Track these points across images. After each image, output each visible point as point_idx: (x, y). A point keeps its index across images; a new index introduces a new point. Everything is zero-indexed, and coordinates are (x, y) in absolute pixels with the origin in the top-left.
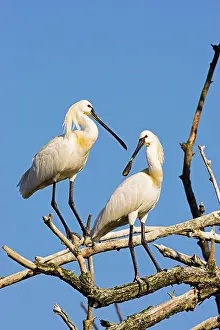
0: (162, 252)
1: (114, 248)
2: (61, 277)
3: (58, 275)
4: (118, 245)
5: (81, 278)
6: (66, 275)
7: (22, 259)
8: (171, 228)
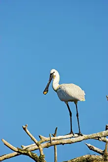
0: (89, 147)
1: (61, 143)
2: (30, 156)
3: (29, 155)
4: (63, 142)
5: (40, 157)
6: (33, 155)
7: (11, 146)
8: (89, 136)
